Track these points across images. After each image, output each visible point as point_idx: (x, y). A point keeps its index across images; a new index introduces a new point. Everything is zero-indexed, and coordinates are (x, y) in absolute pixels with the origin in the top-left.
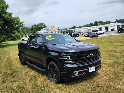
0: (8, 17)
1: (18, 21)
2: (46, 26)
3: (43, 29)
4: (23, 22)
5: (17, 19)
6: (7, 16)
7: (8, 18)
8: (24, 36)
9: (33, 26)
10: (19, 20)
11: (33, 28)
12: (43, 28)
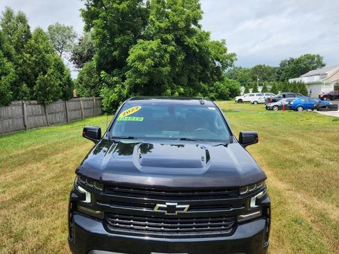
0: (196, 42)
1: (221, 53)
2: (324, 62)
3: (311, 73)
4: (234, 55)
5: (220, 47)
6: (194, 40)
7: (196, 45)
8: (251, 90)
9: (283, 64)
10: (225, 50)
11: (283, 70)
12: (314, 68)
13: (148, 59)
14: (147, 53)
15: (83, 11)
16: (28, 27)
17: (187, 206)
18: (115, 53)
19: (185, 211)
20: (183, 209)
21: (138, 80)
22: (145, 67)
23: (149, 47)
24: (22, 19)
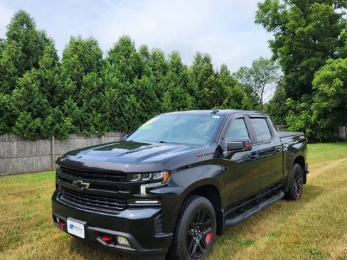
13: (337, 80)
14: (335, 73)
15: (271, 42)
16: (211, 66)
17: (88, 184)
18: (301, 78)
19: (87, 187)
20: (85, 186)
21: (325, 104)
22: (332, 89)
23: (337, 66)
24: (207, 60)
